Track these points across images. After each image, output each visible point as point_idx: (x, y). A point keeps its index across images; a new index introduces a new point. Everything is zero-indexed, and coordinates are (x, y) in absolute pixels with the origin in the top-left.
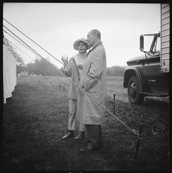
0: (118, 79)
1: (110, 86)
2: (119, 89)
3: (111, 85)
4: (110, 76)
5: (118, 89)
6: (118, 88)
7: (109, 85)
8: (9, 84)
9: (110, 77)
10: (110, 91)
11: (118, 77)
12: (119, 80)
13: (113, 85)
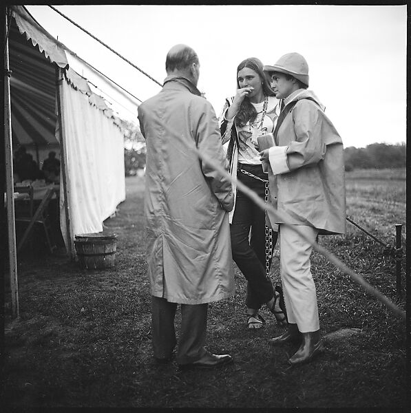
0: (388, 177)
1: (368, 195)
2: (396, 203)
3: (372, 193)
4: (365, 168)
5: (394, 205)
6: (395, 201)
7: (366, 193)
8: (95, 199)
9: (364, 171)
10: (373, 210)
11: (387, 171)
12: (392, 179)
13: (378, 194)
